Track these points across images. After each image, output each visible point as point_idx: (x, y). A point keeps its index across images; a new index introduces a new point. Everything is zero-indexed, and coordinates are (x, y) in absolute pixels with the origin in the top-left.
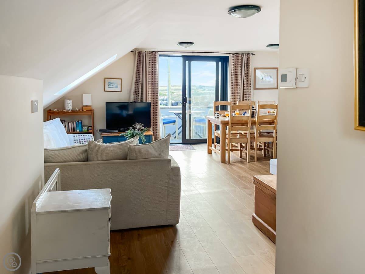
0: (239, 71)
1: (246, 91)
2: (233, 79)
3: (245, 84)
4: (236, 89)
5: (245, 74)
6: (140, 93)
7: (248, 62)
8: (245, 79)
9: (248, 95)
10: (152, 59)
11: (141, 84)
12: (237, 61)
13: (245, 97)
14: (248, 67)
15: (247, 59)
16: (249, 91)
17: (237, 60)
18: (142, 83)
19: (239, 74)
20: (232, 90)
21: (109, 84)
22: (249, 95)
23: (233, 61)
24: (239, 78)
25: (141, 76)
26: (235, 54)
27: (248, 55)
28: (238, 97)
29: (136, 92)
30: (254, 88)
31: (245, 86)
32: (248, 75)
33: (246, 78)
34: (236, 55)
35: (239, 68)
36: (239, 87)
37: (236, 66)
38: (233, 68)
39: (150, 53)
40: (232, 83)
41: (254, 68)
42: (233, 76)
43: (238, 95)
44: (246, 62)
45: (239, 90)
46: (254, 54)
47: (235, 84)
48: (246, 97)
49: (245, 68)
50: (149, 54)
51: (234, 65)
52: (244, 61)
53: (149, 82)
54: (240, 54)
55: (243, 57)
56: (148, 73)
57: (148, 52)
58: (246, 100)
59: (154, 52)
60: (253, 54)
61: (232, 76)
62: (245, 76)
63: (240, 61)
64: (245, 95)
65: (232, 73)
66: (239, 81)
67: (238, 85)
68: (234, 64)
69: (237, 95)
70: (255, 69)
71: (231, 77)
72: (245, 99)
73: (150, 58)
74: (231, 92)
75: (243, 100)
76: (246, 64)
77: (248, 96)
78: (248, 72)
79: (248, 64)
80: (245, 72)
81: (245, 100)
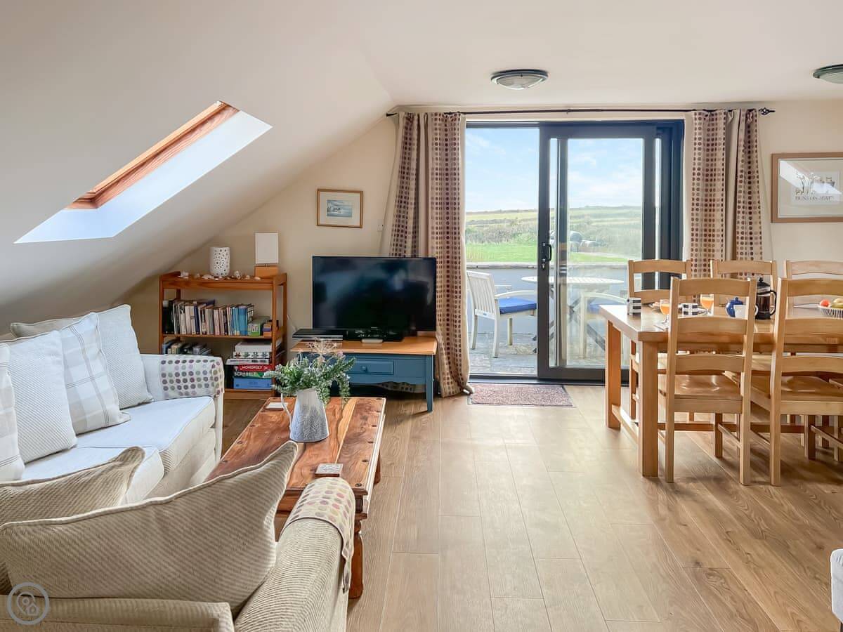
0: (720, 165)
1: (742, 228)
2: (698, 189)
3: (741, 205)
4: (708, 220)
5: (739, 174)
6: (410, 230)
7: (749, 137)
8: (738, 189)
9: (751, 238)
10: (446, 135)
11: (413, 206)
12: (711, 133)
13: (739, 246)
14: (749, 152)
15: (748, 126)
16: (756, 228)
17: (711, 130)
18: (417, 203)
19: (719, 175)
20: (695, 222)
21: (330, 205)
22: (753, 241)
23: (698, 134)
24: (719, 185)
25: (413, 183)
26: (706, 113)
27: (751, 115)
28: (718, 246)
29: (401, 228)
30: (774, 218)
31: (741, 210)
32: (750, 177)
33: (742, 187)
34: (709, 114)
35: (720, 154)
36: (718, 215)
37: (708, 150)
38: (697, 157)
39: (438, 117)
40: (695, 202)
41: (772, 155)
42: (698, 179)
43: (716, 238)
44: (742, 136)
45: (718, 225)
46: (773, 111)
47: (708, 206)
48: (744, 246)
49: (741, 153)
50: (436, 119)
51: (702, 146)
52: (738, 134)
53: (435, 201)
54: (723, 112)
55: (732, 121)
56: (432, 174)
57: (432, 115)
58: (744, 256)
59: (450, 113)
60: (766, 112)
61: (694, 179)
62: (739, 179)
63: (721, 134)
64: (740, 241)
65: (696, 172)
66: (719, 195)
67: (715, 208)
68: (701, 141)
69: (711, 238)
70: (775, 159)
71: (694, 184)
72: (742, 254)
73: (438, 131)
74: (693, 230)
75: (734, 257)
76: (742, 143)
77: (751, 243)
78: (750, 168)
79: (749, 142)
80: (739, 169)
81: (739, 256)
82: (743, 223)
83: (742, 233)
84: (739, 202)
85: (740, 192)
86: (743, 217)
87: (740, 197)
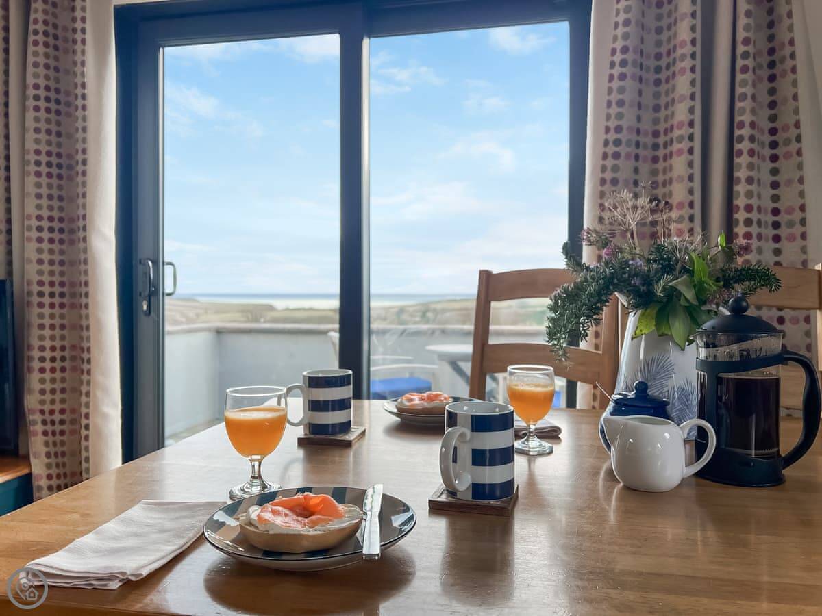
82: (750, 180)
83: (749, 208)
84: (741, 125)
85: (743, 97)
86: (751, 167)
87: (743, 111)
